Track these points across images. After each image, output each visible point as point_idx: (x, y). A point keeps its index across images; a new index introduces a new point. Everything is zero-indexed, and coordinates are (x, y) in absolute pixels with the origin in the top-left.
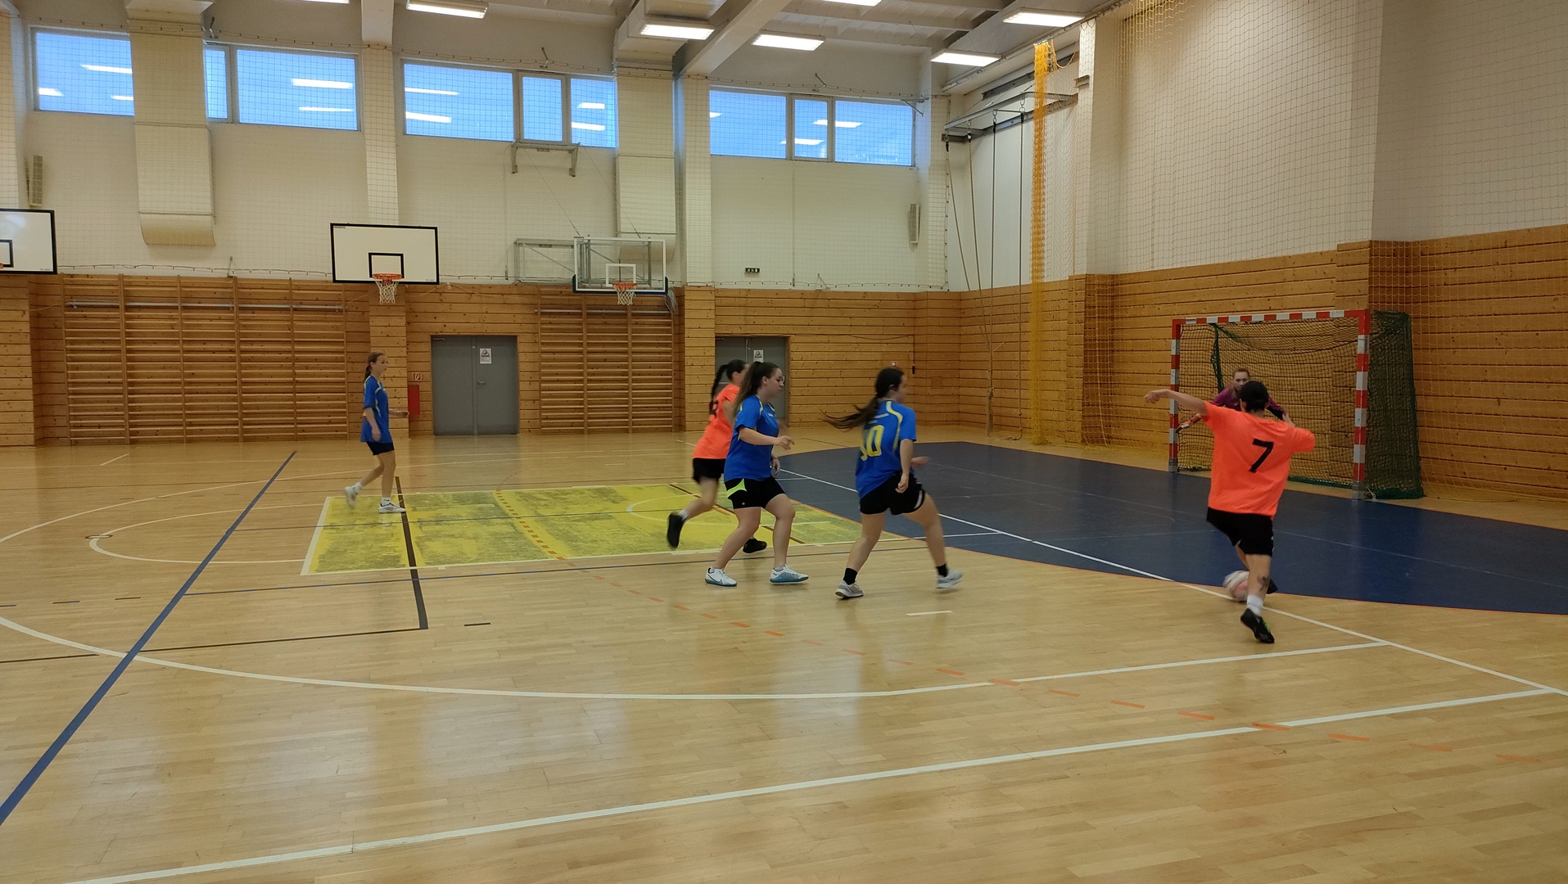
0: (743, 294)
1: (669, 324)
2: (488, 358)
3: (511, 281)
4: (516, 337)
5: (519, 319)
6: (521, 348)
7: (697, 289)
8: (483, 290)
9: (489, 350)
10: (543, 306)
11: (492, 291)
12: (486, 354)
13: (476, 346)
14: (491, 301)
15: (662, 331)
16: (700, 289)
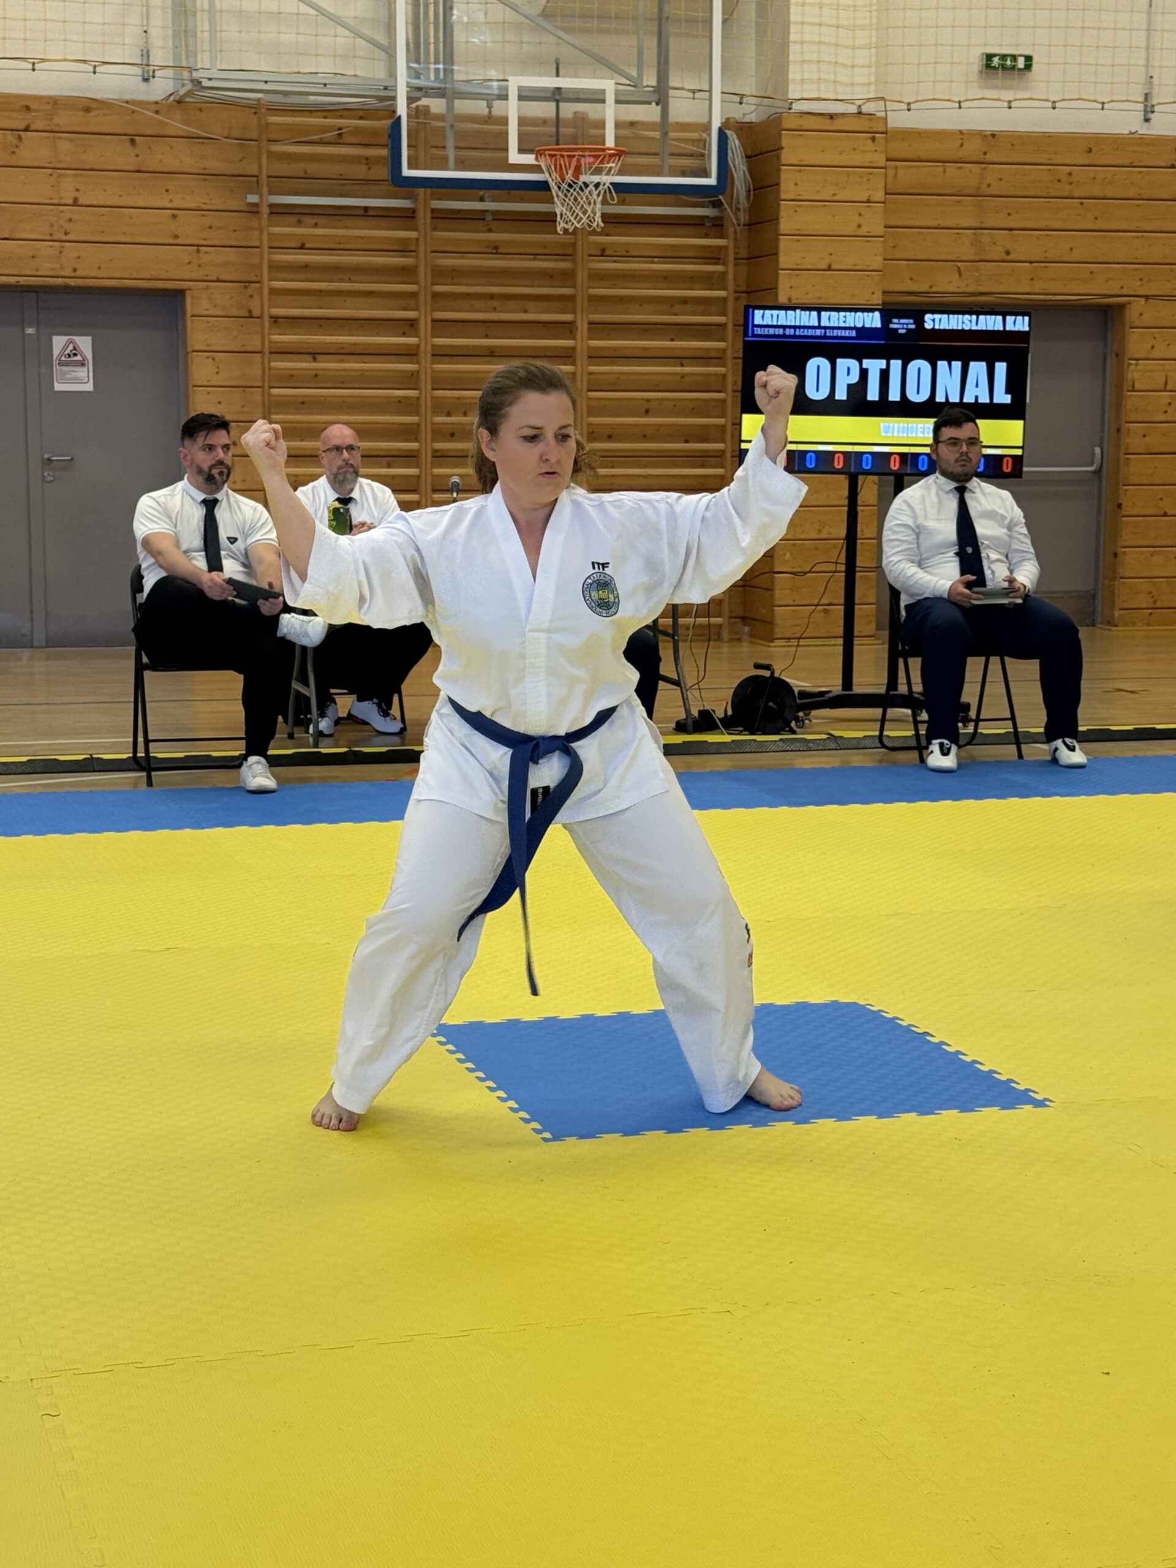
0: (973, 149)
1: (714, 256)
2: (82, 373)
3: (162, 87)
4: (180, 294)
5: (190, 228)
6: (198, 335)
7: (825, 124)
8: (62, 120)
9: (85, 344)
10: (280, 182)
11: (97, 121)
12: (73, 358)
13: (38, 326)
14: (91, 158)
15: (691, 280)
16: (838, 124)
